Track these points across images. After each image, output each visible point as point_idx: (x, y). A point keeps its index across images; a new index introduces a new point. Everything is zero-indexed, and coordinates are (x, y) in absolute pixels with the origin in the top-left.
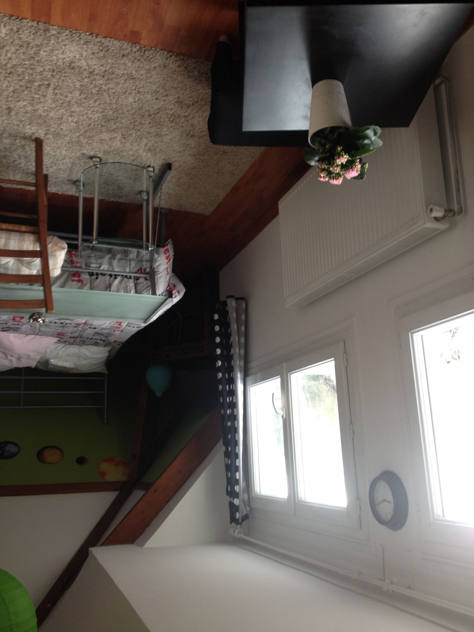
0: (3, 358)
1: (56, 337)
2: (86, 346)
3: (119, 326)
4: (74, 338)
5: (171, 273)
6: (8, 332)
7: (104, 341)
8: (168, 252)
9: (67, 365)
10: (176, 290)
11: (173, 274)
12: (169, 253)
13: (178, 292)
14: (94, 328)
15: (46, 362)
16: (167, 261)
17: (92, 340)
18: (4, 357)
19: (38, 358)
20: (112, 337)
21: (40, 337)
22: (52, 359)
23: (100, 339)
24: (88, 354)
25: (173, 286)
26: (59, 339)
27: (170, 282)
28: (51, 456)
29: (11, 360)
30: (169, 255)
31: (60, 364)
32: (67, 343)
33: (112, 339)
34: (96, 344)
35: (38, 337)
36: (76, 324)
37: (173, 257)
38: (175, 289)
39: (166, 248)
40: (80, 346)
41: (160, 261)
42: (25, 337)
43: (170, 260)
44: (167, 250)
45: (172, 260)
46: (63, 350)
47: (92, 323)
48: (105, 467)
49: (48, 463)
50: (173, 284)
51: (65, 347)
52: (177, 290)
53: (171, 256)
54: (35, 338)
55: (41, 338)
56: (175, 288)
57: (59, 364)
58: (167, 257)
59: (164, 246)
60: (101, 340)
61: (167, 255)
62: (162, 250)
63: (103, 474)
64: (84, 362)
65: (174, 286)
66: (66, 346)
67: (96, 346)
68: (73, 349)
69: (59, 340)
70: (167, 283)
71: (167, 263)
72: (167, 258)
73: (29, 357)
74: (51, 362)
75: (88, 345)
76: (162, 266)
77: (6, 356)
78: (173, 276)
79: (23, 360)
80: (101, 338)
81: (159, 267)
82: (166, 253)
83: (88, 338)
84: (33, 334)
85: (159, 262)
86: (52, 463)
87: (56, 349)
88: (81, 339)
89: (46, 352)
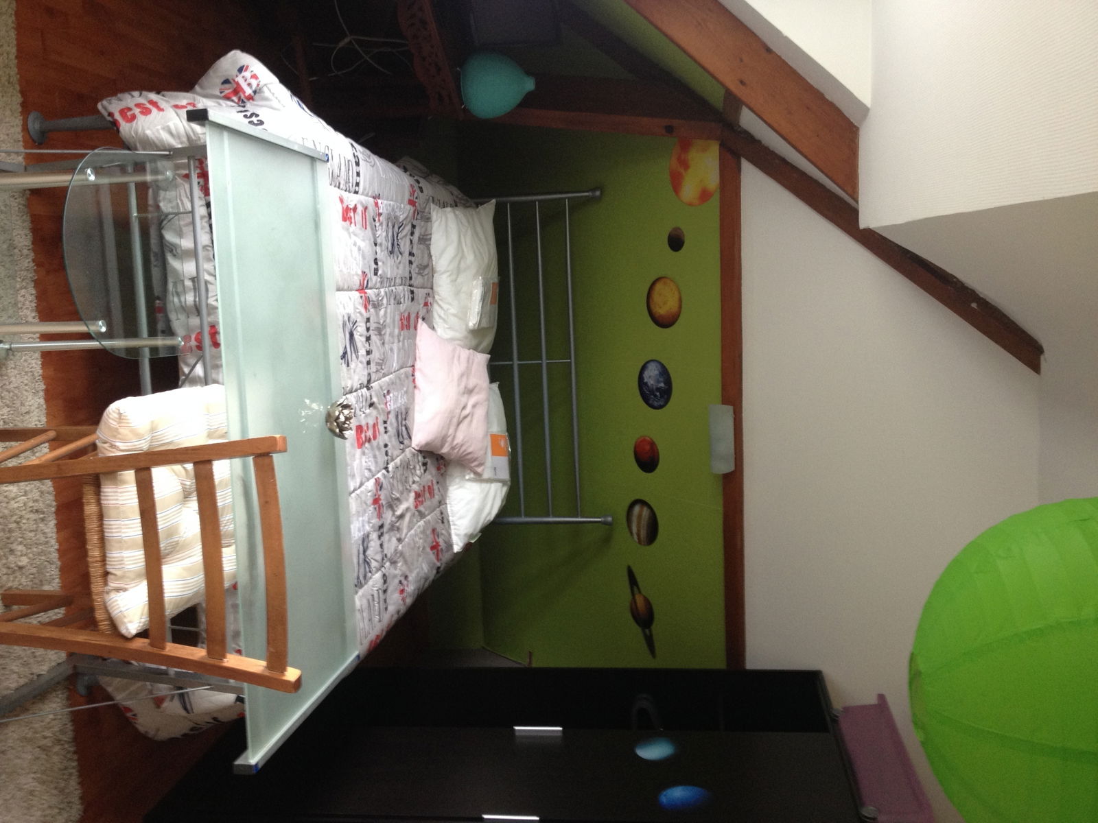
0: (471, 421)
1: (415, 328)
2: (434, 258)
3: (360, 209)
4: (415, 290)
5: (194, 93)
6: (413, 429)
7: (414, 226)
8: (130, 109)
9: (477, 293)
10: (237, 76)
11: (197, 88)
12: (131, 105)
13: (241, 70)
14: (376, 263)
15: (477, 333)
16: (154, 110)
17: (414, 251)
18: (467, 421)
19: (465, 353)
20: (398, 214)
21: (417, 359)
22: (467, 325)
23: (409, 237)
24: (451, 251)
25: (227, 86)
26: (420, 321)
27: (219, 94)
28: (666, 303)
29: (474, 406)
30: (138, 105)
31: (477, 307)
32: (430, 300)
33: (404, 212)
34: (425, 240)
35: (418, 365)
36: (366, 308)
37: (144, 93)
38: (234, 81)
39: (118, 116)
40: (433, 271)
41: (158, 130)
42: (419, 389)
43: (152, 102)
44: (123, 112)
45: (153, 96)
46: (445, 306)
47: (357, 275)
48: (690, 190)
49: (680, 307)
50: (223, 87)
51: (440, 302)
52: (238, 74)
53: (141, 100)
54: (420, 370)
55: (420, 358)
56: (232, 81)
57: (477, 310)
58: (142, 113)
59: (115, 124)
60: (412, 234)
61: (137, 111)
62: (124, 127)
63: (705, 195)
64: (470, 258)
65: (226, 82)
66: (436, 301)
67: (430, 239)
68: (443, 284)
69: (423, 319)
70: (221, 102)
71: (160, 109)
72: (146, 112)
73: (465, 374)
74: (474, 325)
75: (430, 256)
76: (171, 125)
77: (465, 417)
78: (202, 87)
79: (473, 382)
80: (406, 235)
81: (174, 132)
82: (134, 117)
83: (411, 262)
84: (413, 375)
85: (160, 134)
86: (680, 300)
87: (444, 320)
88: (414, 275)
89: (452, 339)
